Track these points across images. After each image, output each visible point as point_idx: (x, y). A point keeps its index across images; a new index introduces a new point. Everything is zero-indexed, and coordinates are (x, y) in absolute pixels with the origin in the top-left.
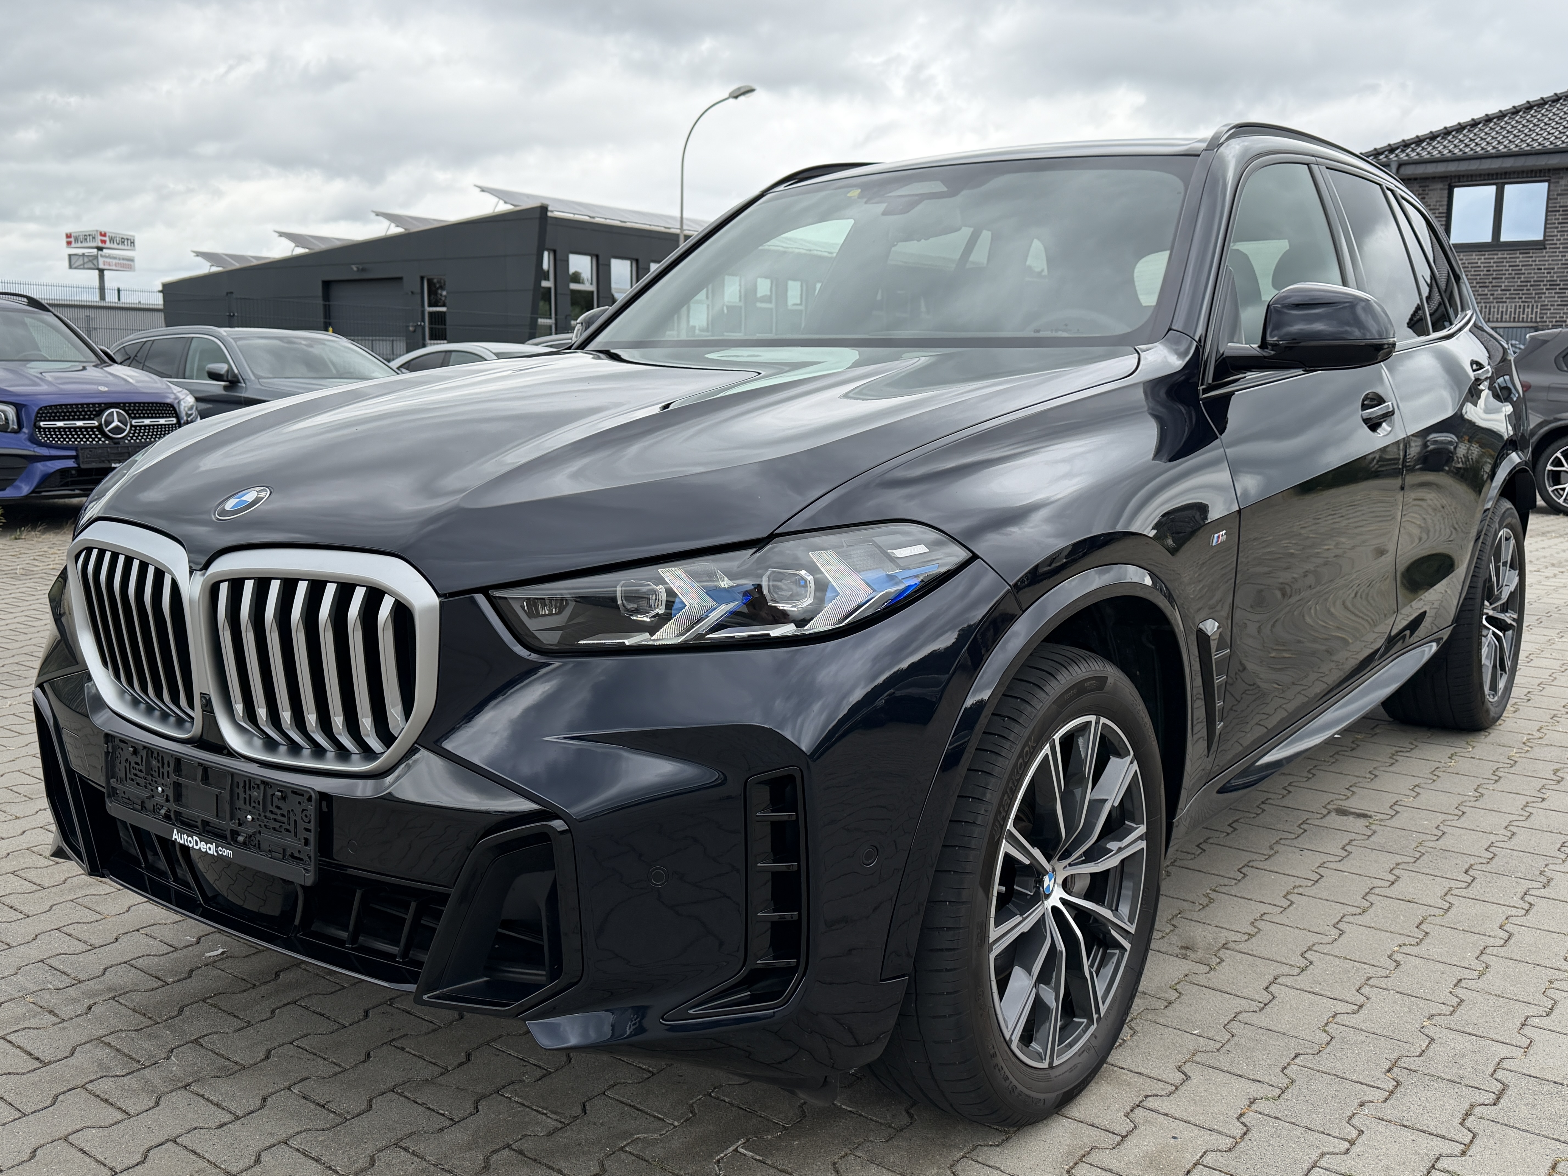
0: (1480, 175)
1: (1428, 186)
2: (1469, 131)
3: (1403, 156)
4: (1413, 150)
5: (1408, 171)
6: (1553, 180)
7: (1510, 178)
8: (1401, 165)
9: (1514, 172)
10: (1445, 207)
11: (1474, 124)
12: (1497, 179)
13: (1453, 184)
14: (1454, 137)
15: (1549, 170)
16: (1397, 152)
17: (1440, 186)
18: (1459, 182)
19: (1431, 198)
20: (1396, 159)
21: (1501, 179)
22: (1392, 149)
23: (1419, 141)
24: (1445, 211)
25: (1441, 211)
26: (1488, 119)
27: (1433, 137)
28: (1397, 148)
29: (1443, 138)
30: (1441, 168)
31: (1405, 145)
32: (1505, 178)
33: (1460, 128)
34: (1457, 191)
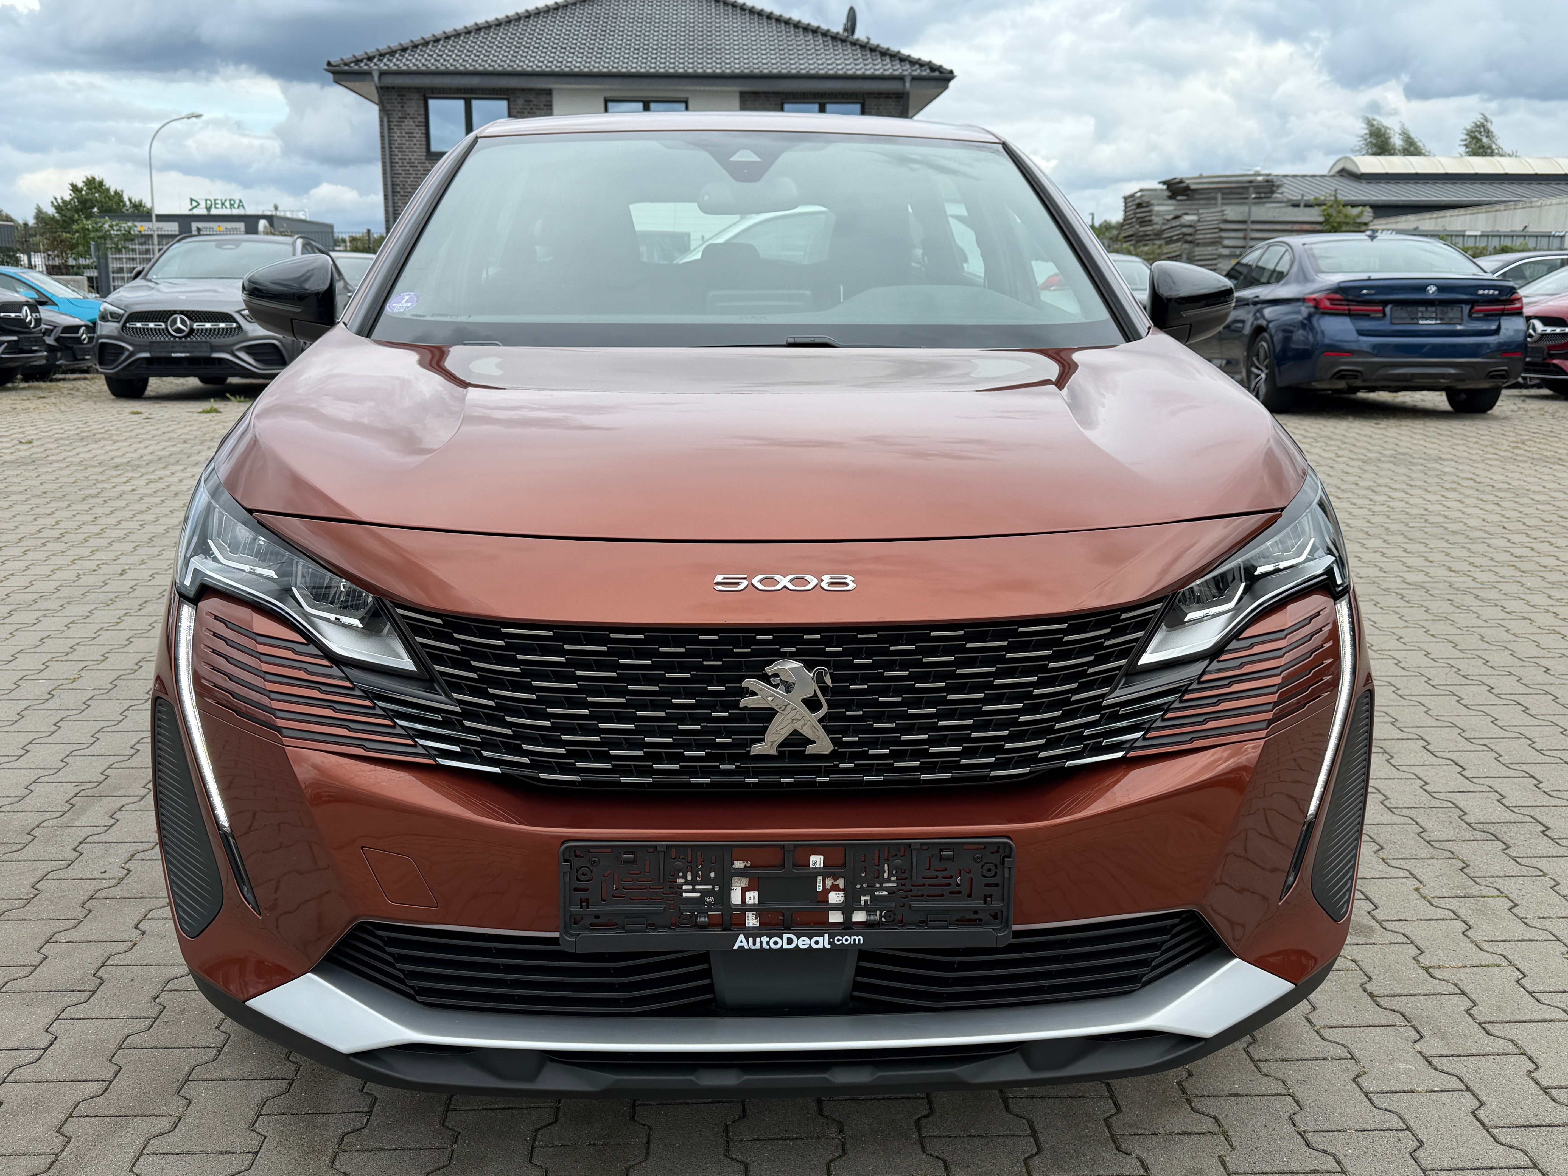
0: (450, 89)
1: (405, 95)
2: (434, 46)
3: (382, 65)
4: (391, 61)
5: (389, 81)
6: (512, 99)
7: (476, 94)
8: (382, 74)
9: (479, 89)
10: (423, 117)
11: (436, 40)
12: (465, 93)
13: (428, 95)
15: (508, 89)
16: (375, 60)
17: (415, 96)
18: (433, 93)
19: (409, 107)
20: (376, 67)
21: (468, 93)
22: (369, 58)
23: (391, 52)
24: (423, 120)
25: (420, 119)
26: (447, 37)
27: (403, 49)
28: (374, 57)
30: (418, 81)
31: (381, 54)
32: (472, 93)
33: (425, 43)
34: (432, 103)
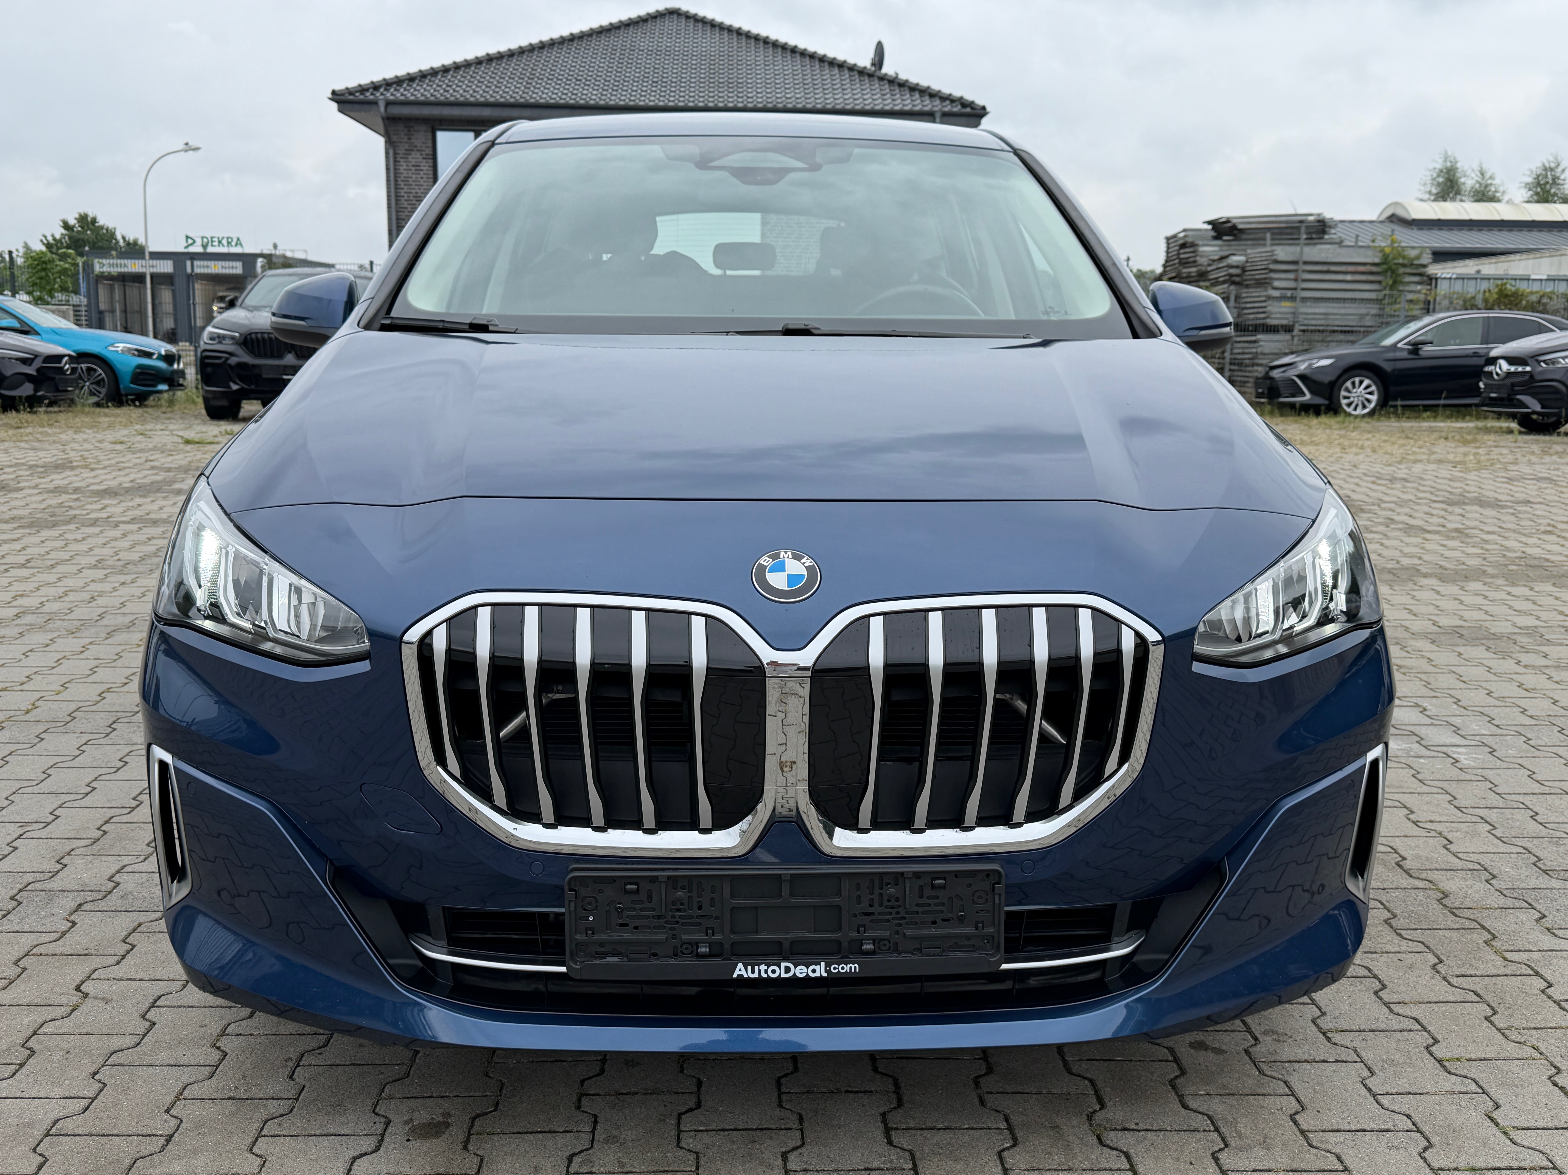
0: (459, 120)
1: (412, 127)
2: (442, 76)
3: (389, 95)
4: (398, 90)
7: (486, 126)
9: (489, 121)
10: (431, 149)
11: (445, 70)
12: (473, 125)
13: (436, 127)
14: (430, 81)
16: (382, 90)
17: (423, 128)
18: (441, 125)
19: (416, 139)
20: (382, 97)
21: (476, 124)
22: (375, 87)
23: (398, 82)
24: (431, 153)
25: (427, 152)
26: (457, 67)
27: (411, 79)
28: (380, 86)
29: (420, 81)
30: (426, 111)
31: (388, 84)
32: (482, 125)
33: (434, 73)
34: (439, 134)
